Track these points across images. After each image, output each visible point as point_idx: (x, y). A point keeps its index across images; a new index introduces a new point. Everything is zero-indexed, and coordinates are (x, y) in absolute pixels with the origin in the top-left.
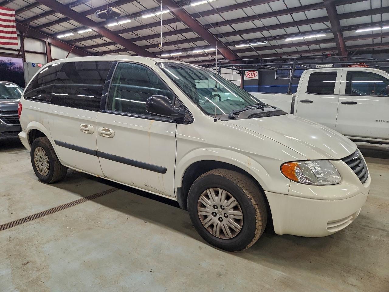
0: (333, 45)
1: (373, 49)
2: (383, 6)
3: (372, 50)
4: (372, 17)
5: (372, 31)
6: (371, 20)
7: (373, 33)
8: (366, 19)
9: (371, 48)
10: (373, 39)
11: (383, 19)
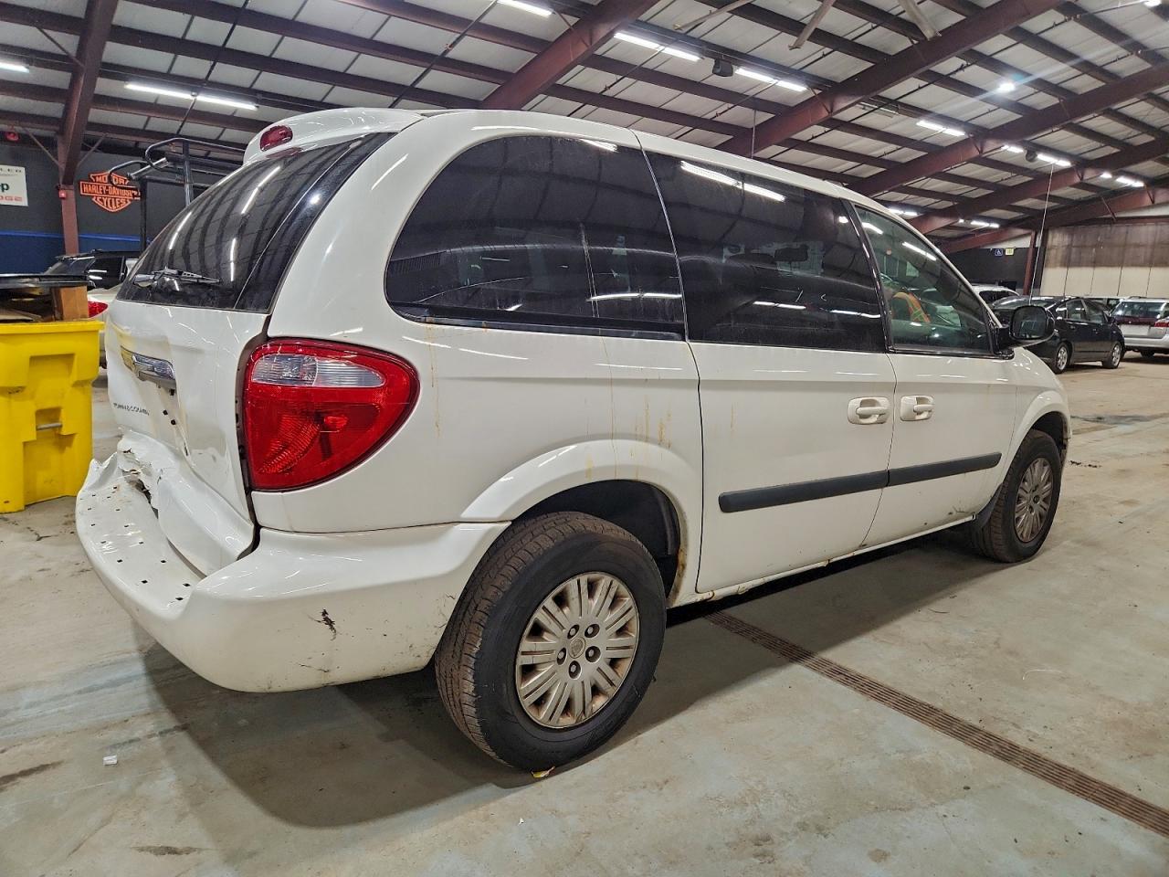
0: (54, 109)
1: (137, 143)
2: (188, 37)
3: (132, 144)
4: (175, 59)
5: (158, 97)
6: (168, 68)
7: (156, 100)
8: (157, 59)
9: (130, 140)
10: (149, 117)
11: (176, 71)
